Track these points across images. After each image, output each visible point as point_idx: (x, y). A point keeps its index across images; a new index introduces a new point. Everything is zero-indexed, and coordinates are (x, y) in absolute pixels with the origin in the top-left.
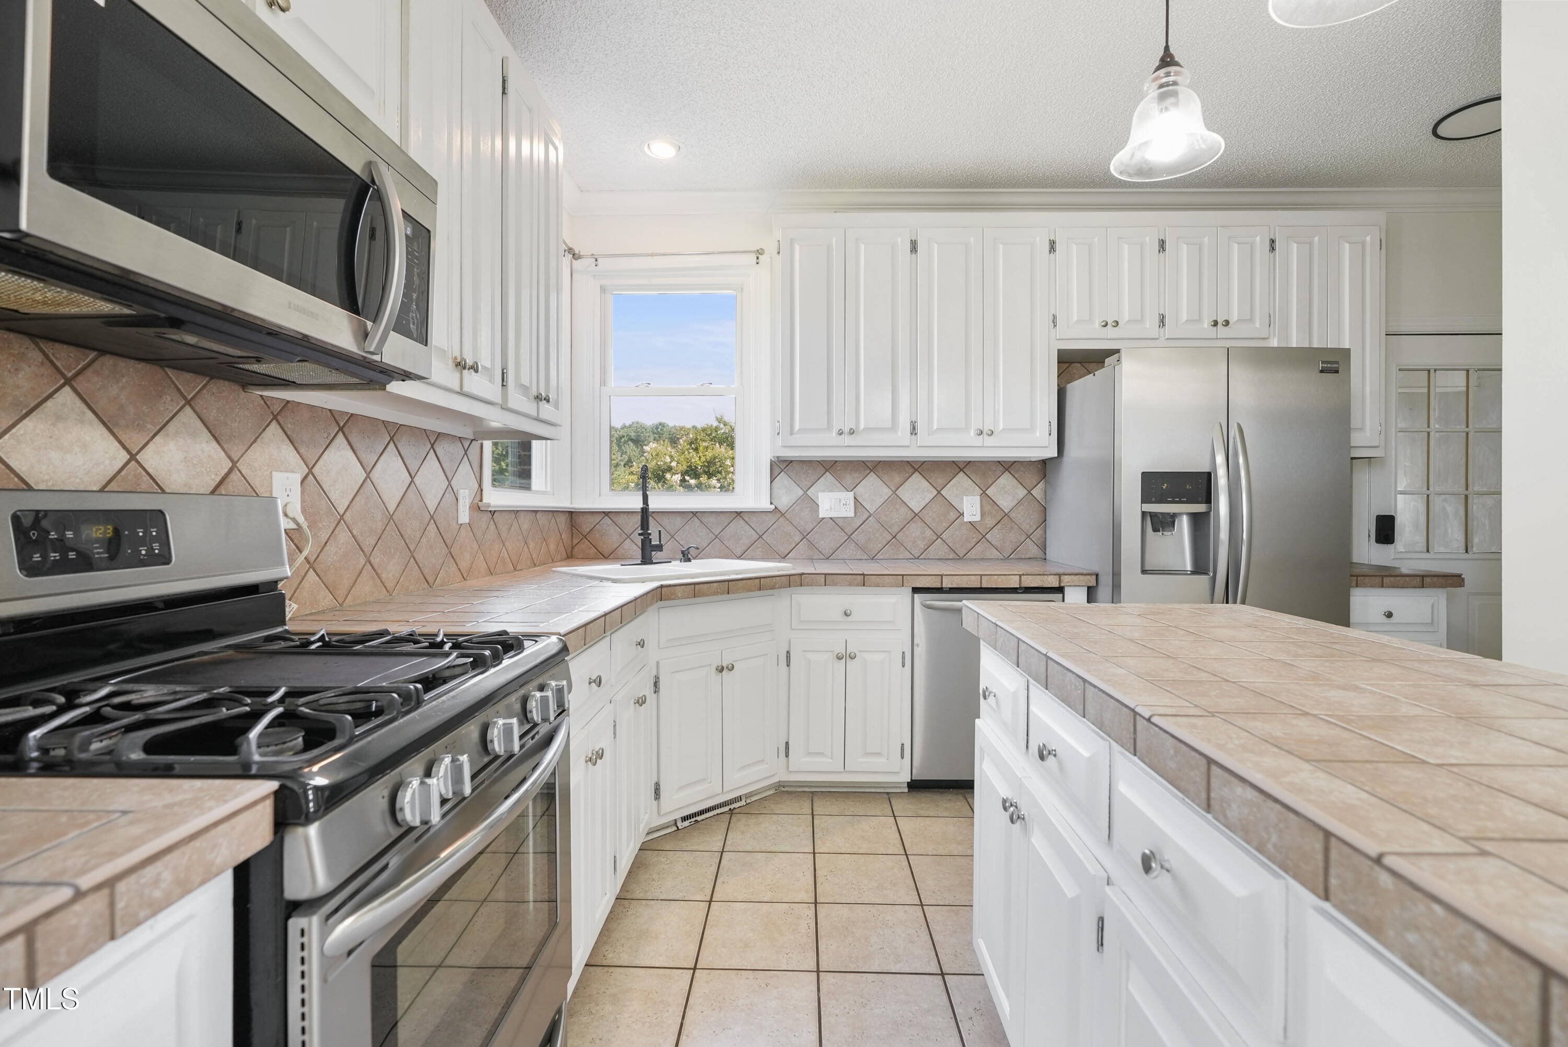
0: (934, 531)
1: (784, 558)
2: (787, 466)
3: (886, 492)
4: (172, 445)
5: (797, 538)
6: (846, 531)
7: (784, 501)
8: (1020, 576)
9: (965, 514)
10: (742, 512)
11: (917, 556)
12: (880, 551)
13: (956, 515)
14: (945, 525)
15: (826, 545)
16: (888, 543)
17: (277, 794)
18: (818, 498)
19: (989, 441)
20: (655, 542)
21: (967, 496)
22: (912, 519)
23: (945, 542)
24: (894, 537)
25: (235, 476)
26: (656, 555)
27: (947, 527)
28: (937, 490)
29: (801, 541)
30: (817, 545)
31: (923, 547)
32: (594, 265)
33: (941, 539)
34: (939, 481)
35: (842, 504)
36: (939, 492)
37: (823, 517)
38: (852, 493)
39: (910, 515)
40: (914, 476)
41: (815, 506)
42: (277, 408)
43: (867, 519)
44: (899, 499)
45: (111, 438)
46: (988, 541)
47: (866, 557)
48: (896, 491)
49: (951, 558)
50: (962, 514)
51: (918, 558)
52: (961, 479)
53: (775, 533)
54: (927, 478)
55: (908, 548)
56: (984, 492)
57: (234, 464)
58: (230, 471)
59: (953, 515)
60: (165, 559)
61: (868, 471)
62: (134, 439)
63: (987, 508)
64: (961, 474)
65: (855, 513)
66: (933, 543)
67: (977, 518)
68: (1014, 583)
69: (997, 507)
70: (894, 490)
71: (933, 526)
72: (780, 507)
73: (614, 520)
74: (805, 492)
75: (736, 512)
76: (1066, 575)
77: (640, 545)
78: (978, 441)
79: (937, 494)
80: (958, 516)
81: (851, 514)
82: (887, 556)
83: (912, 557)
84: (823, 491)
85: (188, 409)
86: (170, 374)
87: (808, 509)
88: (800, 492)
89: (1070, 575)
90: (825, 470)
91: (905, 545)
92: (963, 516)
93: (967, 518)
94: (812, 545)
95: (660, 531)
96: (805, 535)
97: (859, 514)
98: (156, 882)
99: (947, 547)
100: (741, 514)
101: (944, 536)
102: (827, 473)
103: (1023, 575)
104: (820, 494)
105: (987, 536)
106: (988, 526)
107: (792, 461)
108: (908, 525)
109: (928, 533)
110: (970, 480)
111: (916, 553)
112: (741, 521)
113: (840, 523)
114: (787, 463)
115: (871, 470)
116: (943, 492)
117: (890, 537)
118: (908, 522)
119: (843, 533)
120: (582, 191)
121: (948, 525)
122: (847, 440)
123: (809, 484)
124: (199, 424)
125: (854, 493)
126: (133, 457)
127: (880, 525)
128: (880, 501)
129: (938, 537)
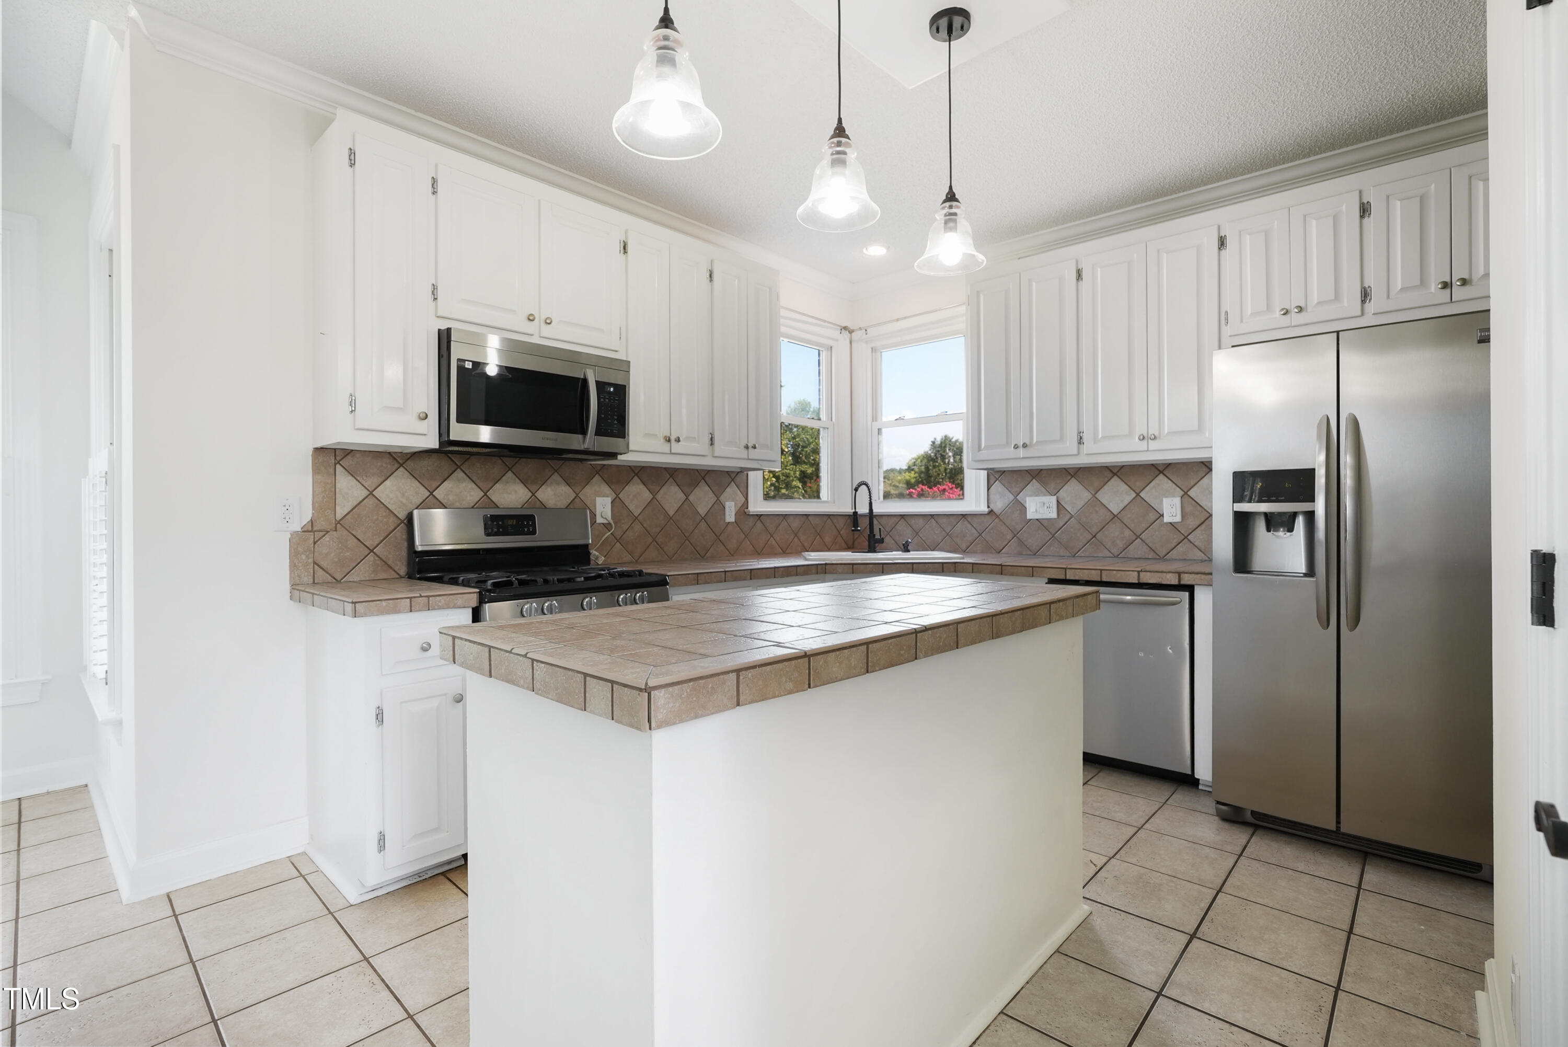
0: (1133, 532)
1: (999, 552)
2: (1001, 475)
3: (1086, 495)
4: (549, 489)
5: (1009, 537)
6: (1051, 530)
7: (999, 505)
8: (1139, 572)
9: (1164, 515)
10: (966, 515)
11: (1116, 554)
12: (1081, 549)
13: (1155, 516)
14: (1144, 525)
15: (1033, 542)
16: (1088, 542)
17: (479, 592)
18: (1026, 502)
19: (1153, 445)
20: (878, 537)
21: (1166, 497)
22: (1111, 520)
23: (1144, 542)
24: (1094, 536)
25: (577, 500)
26: (878, 546)
27: (1146, 527)
28: (1136, 493)
29: (1012, 539)
30: (1026, 543)
31: (1122, 546)
32: (865, 334)
33: (1141, 539)
34: (1138, 483)
35: (1046, 507)
36: (1138, 494)
37: (1031, 518)
38: (1055, 497)
39: (1109, 516)
40: (1113, 480)
41: (1023, 509)
42: (599, 468)
43: (1069, 520)
44: (1098, 502)
45: (526, 488)
46: (1191, 542)
47: (1068, 554)
48: (1096, 494)
49: (1150, 557)
50: (1163, 515)
51: (1117, 556)
52: (1161, 481)
53: (992, 531)
54: (1126, 481)
55: (1107, 547)
56: (1186, 493)
57: (577, 495)
58: (575, 497)
59: (1152, 516)
60: (534, 533)
61: (1070, 477)
62: (534, 488)
63: (1189, 509)
64: (1161, 476)
65: (1058, 514)
66: (1132, 543)
67: (1178, 519)
68: (1133, 579)
69: (1199, 508)
70: (1094, 493)
71: (1132, 526)
72: (996, 510)
73: (880, 521)
74: (1015, 497)
75: (962, 515)
76: (1187, 573)
77: (867, 538)
78: (1143, 445)
79: (1136, 496)
80: (1157, 517)
81: (1054, 515)
82: (1087, 554)
83: (1111, 555)
84: (1031, 496)
85: (556, 474)
86: (550, 463)
87: (1018, 512)
88: (1012, 497)
89: (1190, 573)
90: (1031, 478)
91: (1104, 544)
92: (1163, 516)
93: (1167, 519)
94: (1021, 543)
95: (880, 529)
96: (1016, 533)
97: (1061, 516)
98: (440, 601)
99: (1146, 546)
100: (966, 516)
101: (1143, 536)
102: (1034, 480)
103: (1141, 571)
104: (1027, 498)
105: (1189, 537)
106: (1191, 527)
107: (1005, 471)
108: (1107, 526)
109: (1127, 533)
110: (1170, 482)
111: (1115, 551)
112: (966, 523)
113: (1046, 523)
114: (1001, 473)
115: (1072, 476)
116: (1142, 494)
117: (1090, 537)
118: (1108, 523)
119: (1047, 533)
120: (853, 283)
121: (1148, 525)
122: (1021, 452)
123: (1018, 490)
124: (561, 479)
125: (1057, 497)
126: (533, 494)
127: (1081, 526)
128: (1080, 504)
129: (1138, 537)
